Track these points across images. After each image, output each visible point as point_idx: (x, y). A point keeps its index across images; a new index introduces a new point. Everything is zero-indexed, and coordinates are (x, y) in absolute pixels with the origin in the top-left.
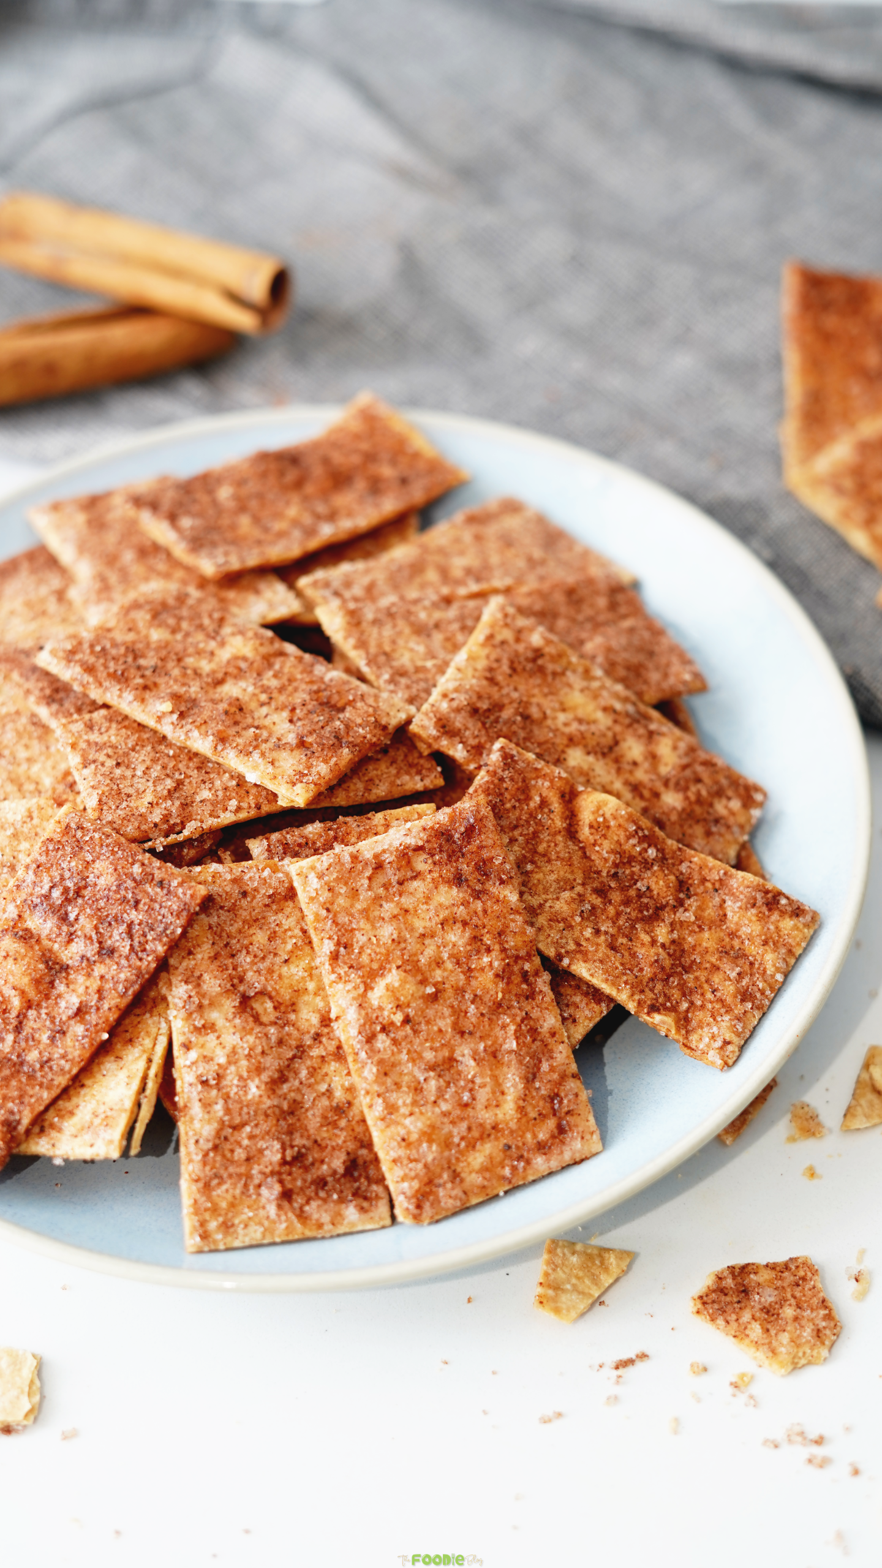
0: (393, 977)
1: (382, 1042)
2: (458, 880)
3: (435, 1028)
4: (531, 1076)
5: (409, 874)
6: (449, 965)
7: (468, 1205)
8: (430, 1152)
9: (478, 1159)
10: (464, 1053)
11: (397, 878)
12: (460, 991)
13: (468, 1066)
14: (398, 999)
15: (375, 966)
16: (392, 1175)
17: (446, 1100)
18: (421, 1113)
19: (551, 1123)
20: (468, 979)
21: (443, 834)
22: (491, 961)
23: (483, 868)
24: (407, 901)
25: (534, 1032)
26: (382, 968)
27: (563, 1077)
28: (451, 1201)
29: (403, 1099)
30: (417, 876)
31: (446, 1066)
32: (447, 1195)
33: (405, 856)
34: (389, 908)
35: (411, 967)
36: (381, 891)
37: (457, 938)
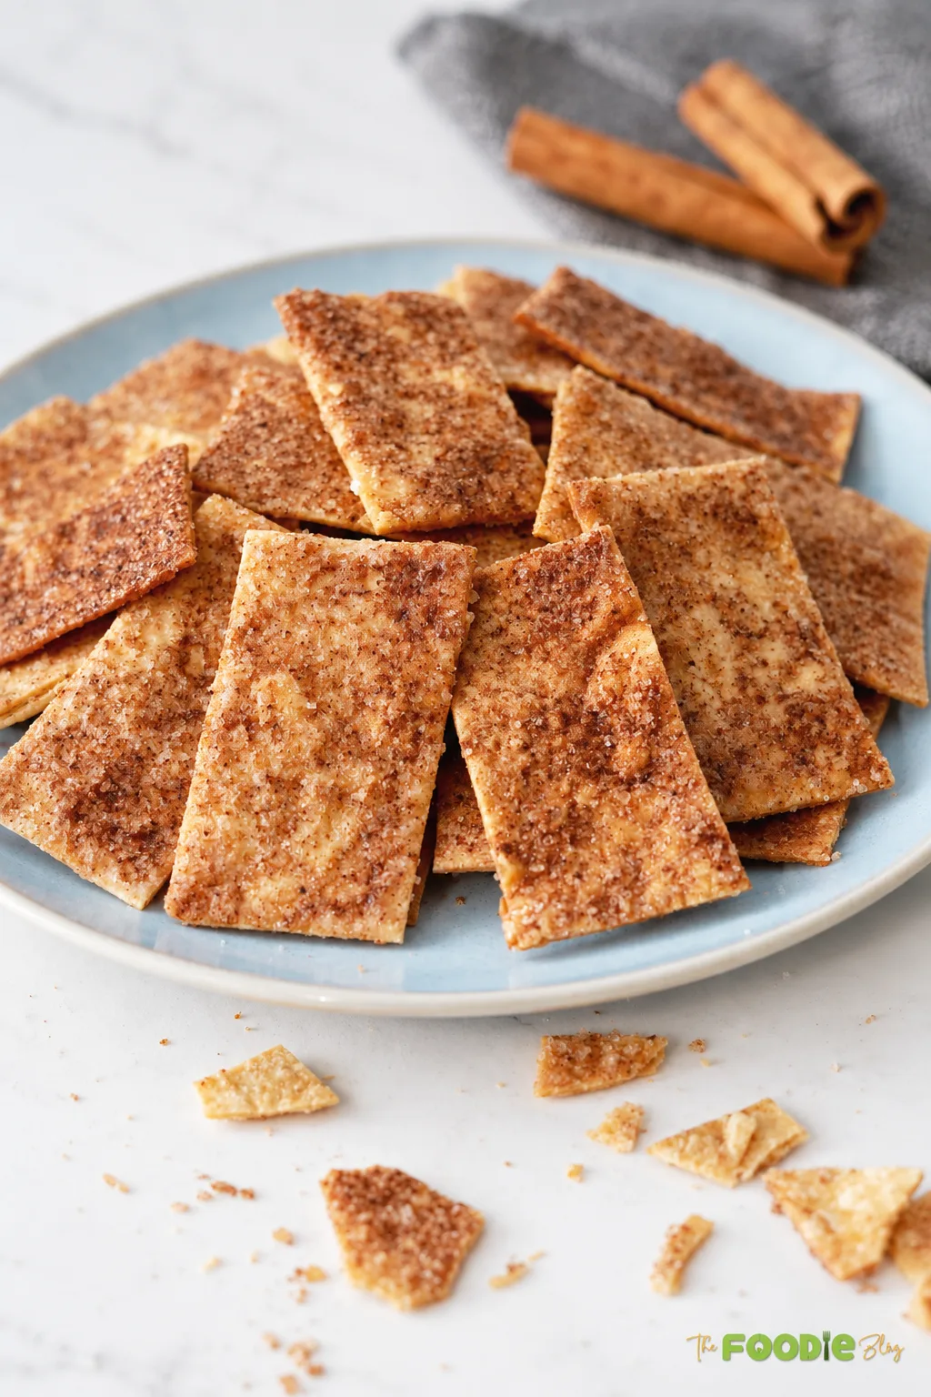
0: (281, 678)
1: (240, 732)
2: (401, 615)
3: (296, 744)
4: (366, 835)
5: (357, 587)
6: (347, 692)
7: (234, 926)
9: (269, 887)
10: (313, 780)
11: (342, 586)
12: (342, 722)
13: (305, 800)
14: (274, 701)
15: (272, 659)
17: (267, 817)
18: (238, 817)
19: (357, 890)
20: (356, 711)
21: (408, 564)
22: (390, 707)
23: (432, 614)
24: (339, 614)
25: (392, 795)
26: (278, 663)
27: (398, 852)
28: (218, 913)
29: (230, 798)
30: (365, 593)
32: (218, 905)
33: (362, 569)
34: (320, 612)
35: (304, 675)
36: (320, 592)
37: (368, 671)
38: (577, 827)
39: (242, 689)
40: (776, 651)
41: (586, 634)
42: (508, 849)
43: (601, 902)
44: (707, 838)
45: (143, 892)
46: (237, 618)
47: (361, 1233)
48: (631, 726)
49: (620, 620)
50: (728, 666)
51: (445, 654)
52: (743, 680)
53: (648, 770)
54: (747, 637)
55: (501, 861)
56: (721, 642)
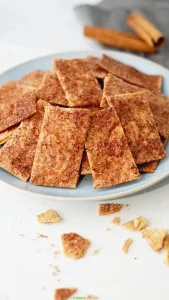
0: (52, 136)
1: (44, 146)
2: (76, 123)
4: (69, 167)
6: (65, 139)
7: (43, 185)
8: (41, 172)
9: (50, 177)
10: (58, 156)
11: (64, 117)
12: (64, 144)
13: (57, 160)
14: (51, 140)
16: (33, 172)
17: (50, 163)
18: (44, 163)
19: (67, 178)
20: (67, 142)
21: (77, 113)
22: (73, 142)
23: (82, 123)
24: (64, 123)
25: (74, 159)
26: (52, 133)
27: (75, 170)
29: (42, 159)
30: (69, 119)
31: (53, 157)
32: (40, 181)
33: (69, 114)
34: (60, 122)
35: (57, 135)
36: (60, 118)
37: (69, 134)
38: (107, 165)
39: (45, 138)
40: (146, 130)
41: (109, 127)
42: (94, 170)
43: (112, 180)
44: (133, 168)
45: (26, 179)
46: (44, 124)
47: (67, 245)
48: (118, 145)
49: (116, 124)
50: (137, 133)
51: (84, 131)
52: (140, 136)
53: (122, 154)
54: (141, 127)
55: (93, 172)
56: (136, 129)
